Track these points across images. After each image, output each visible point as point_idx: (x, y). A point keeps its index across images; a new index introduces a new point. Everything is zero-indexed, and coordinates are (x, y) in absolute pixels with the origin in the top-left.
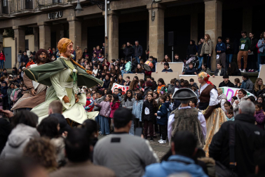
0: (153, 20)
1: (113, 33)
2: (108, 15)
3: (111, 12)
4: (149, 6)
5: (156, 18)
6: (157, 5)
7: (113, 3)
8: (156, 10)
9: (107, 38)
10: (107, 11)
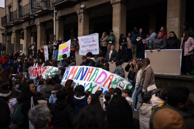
0: (80, 22)
1: (59, 33)
2: (56, 20)
3: (57, 18)
4: (78, 12)
5: (82, 20)
6: (82, 11)
7: (59, 11)
8: (82, 15)
9: (55, 36)
10: (55, 17)
